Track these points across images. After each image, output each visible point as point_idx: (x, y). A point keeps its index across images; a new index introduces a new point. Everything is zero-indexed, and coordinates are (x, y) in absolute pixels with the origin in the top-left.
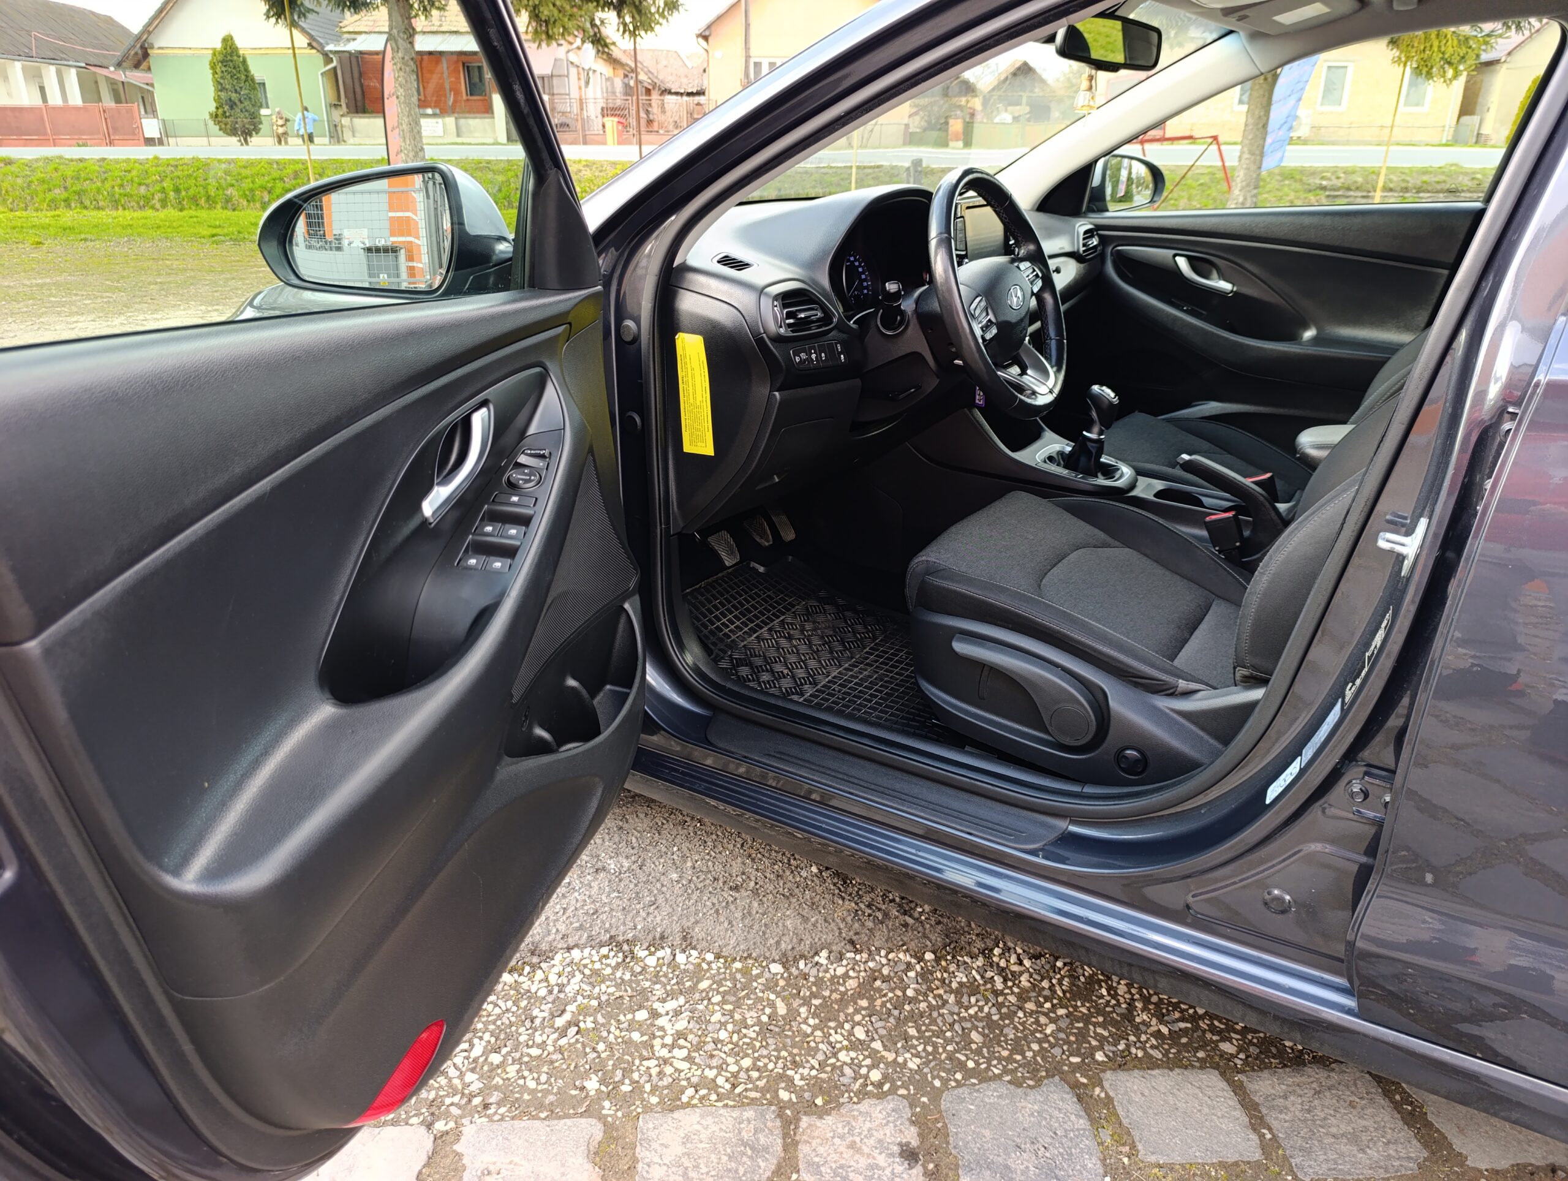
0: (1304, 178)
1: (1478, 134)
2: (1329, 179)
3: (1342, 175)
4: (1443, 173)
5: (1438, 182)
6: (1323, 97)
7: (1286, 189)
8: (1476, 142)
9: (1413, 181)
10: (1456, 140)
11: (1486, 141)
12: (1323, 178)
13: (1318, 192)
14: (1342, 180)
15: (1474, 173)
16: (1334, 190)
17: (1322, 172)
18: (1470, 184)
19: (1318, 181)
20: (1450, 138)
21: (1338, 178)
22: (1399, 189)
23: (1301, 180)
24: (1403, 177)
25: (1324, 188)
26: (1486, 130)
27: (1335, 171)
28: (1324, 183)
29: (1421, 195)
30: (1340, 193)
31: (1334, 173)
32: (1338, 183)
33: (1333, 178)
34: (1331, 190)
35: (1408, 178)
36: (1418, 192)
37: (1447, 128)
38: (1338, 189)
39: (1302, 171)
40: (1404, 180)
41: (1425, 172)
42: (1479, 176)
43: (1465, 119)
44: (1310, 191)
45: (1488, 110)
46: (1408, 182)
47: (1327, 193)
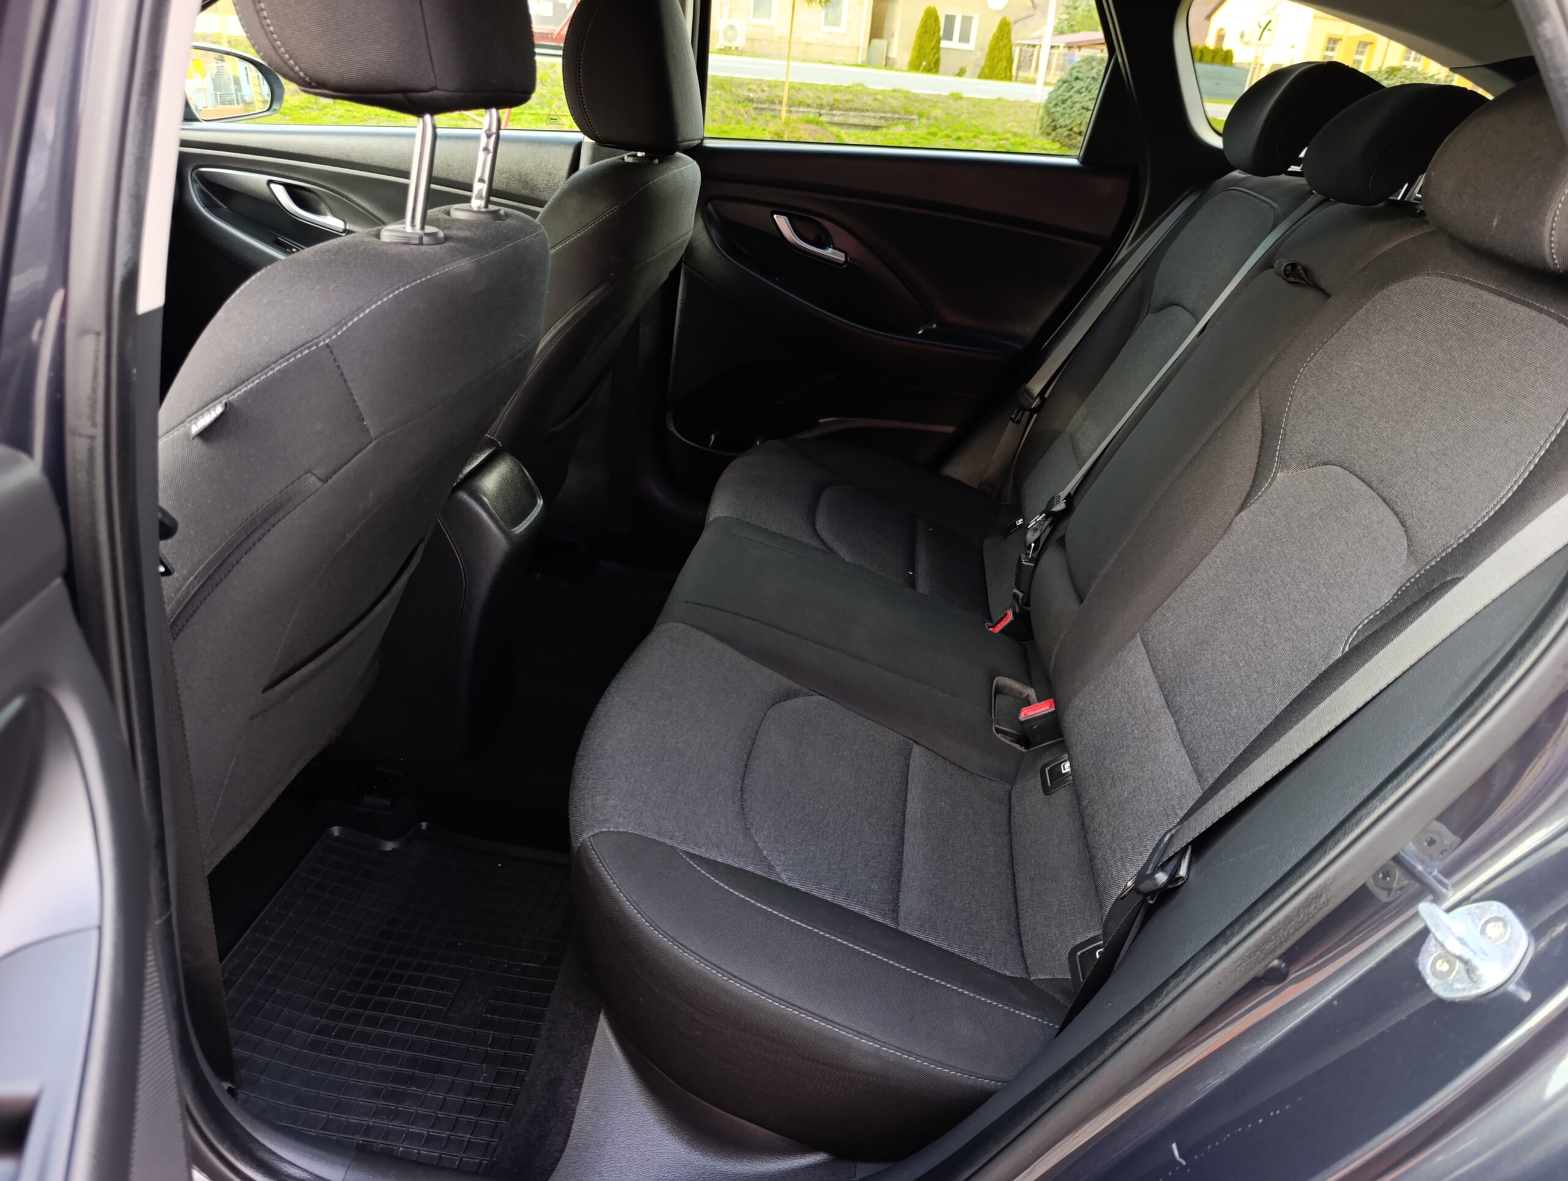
0: (733, 89)
1: (887, 58)
2: (755, 92)
3: (766, 88)
4: (851, 92)
5: (847, 101)
6: (754, 10)
7: (718, 99)
8: (886, 65)
9: (827, 99)
10: (869, 63)
11: (893, 64)
12: (749, 90)
13: (746, 103)
14: (766, 94)
15: (876, 94)
16: (761, 103)
17: (748, 84)
18: (872, 103)
19: (746, 93)
20: (864, 59)
21: (763, 91)
22: (815, 105)
23: (731, 91)
24: (818, 94)
25: (751, 100)
26: (893, 54)
27: (760, 83)
28: (751, 95)
29: (835, 112)
30: (766, 106)
31: (759, 86)
32: (764, 96)
33: (759, 91)
34: (757, 102)
35: (822, 96)
36: (831, 109)
37: (861, 50)
38: (764, 102)
39: (731, 81)
40: (819, 97)
41: (836, 90)
42: (880, 97)
43: (875, 42)
44: (739, 102)
45: (893, 35)
46: (822, 99)
47: (755, 105)
